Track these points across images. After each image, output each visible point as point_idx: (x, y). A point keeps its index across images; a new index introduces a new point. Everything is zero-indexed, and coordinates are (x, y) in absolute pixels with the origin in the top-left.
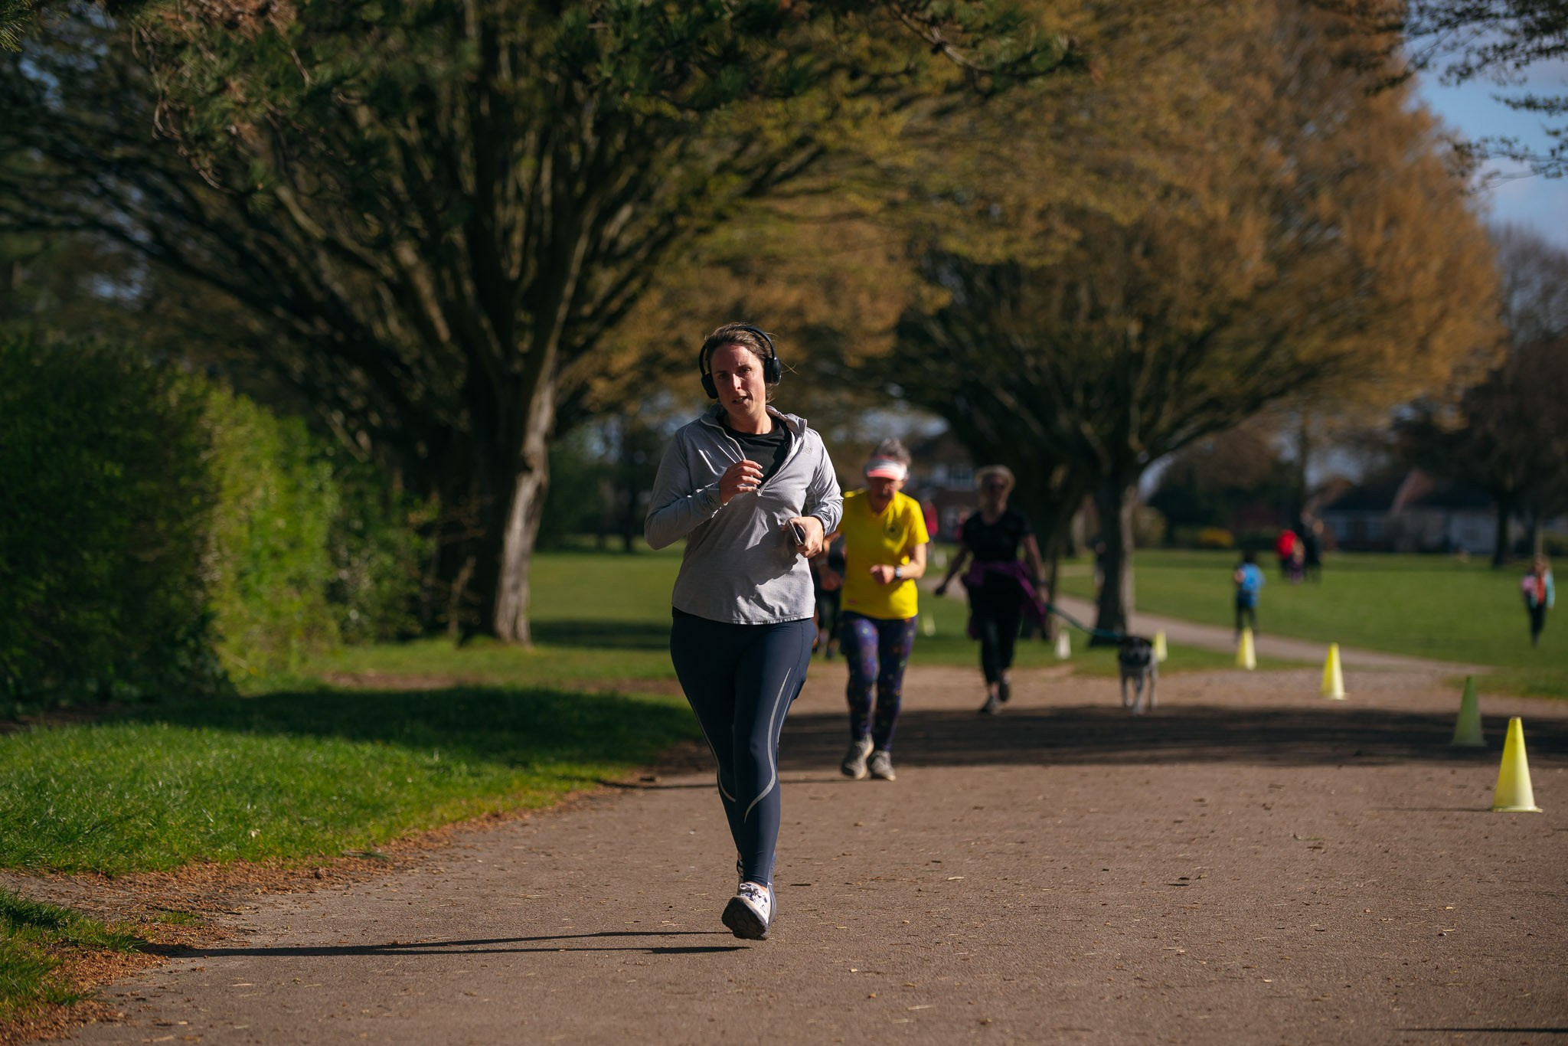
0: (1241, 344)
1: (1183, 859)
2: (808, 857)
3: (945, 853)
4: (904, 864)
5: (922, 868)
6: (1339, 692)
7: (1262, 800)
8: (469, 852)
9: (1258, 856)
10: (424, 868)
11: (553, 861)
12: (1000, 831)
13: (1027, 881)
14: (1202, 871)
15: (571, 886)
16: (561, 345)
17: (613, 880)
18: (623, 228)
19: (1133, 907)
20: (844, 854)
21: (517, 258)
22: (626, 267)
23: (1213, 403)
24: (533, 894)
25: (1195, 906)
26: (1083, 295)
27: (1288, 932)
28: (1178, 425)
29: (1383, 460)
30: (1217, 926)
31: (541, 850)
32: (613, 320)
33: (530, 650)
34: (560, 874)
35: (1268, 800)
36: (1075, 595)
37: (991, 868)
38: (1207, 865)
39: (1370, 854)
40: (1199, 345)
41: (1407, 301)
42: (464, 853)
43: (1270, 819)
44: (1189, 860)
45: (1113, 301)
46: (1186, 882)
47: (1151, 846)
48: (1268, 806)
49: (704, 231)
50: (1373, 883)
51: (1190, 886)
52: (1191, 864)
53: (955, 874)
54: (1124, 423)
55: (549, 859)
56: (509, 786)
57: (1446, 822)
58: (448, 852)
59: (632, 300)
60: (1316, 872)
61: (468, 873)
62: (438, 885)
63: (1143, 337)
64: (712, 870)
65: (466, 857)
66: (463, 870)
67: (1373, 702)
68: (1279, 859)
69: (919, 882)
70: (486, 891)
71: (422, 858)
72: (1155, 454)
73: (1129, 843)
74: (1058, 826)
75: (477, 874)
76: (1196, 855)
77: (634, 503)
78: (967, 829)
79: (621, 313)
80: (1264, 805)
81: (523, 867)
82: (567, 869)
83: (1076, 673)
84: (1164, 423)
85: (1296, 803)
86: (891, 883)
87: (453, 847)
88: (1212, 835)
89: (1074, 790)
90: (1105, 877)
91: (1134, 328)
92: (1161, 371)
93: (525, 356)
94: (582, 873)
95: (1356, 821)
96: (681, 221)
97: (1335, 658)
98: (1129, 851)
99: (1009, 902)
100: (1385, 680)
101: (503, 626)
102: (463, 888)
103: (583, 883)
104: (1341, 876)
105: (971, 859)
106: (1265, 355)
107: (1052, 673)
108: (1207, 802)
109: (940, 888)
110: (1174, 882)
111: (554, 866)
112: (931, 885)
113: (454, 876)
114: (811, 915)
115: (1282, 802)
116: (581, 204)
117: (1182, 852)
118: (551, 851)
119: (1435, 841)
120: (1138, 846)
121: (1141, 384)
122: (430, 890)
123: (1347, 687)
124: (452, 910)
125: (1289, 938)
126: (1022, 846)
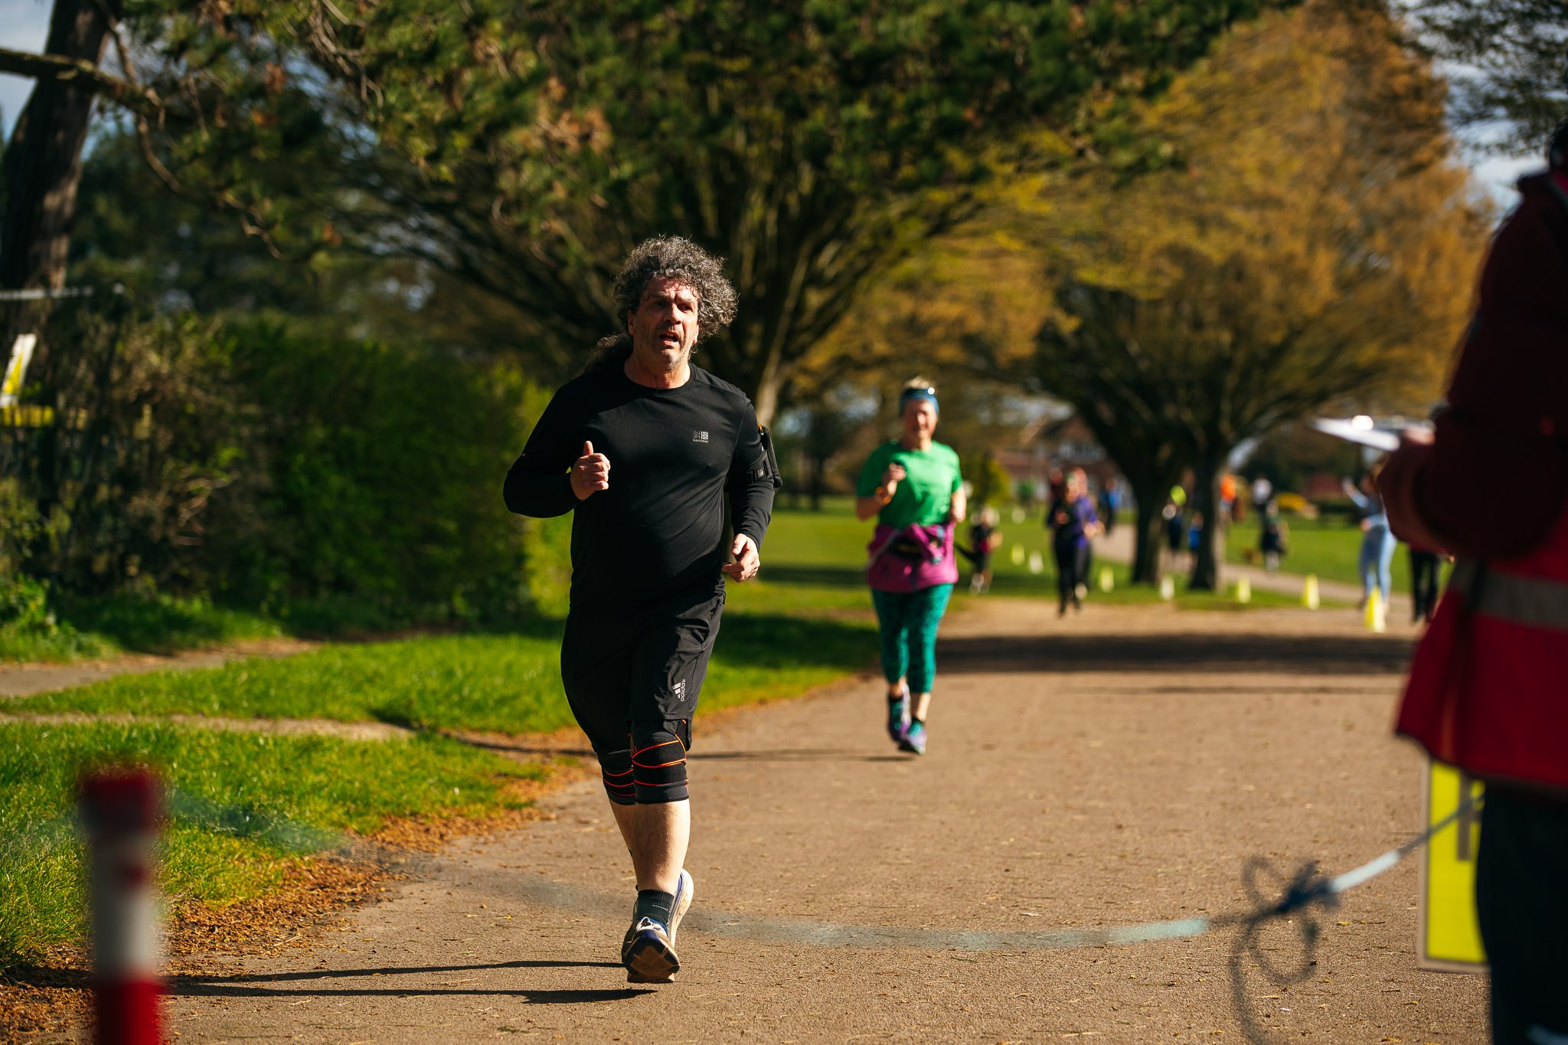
0: (1311, 351)
23: (1290, 397)
26: (1187, 309)
28: (1260, 413)
40: (1278, 352)
45: (1210, 314)
54: (1216, 414)
63: (1234, 345)
72: (1243, 435)
84: (1248, 413)
91: (1226, 337)
92: (1245, 375)
106: (1329, 360)
121: (1231, 381)
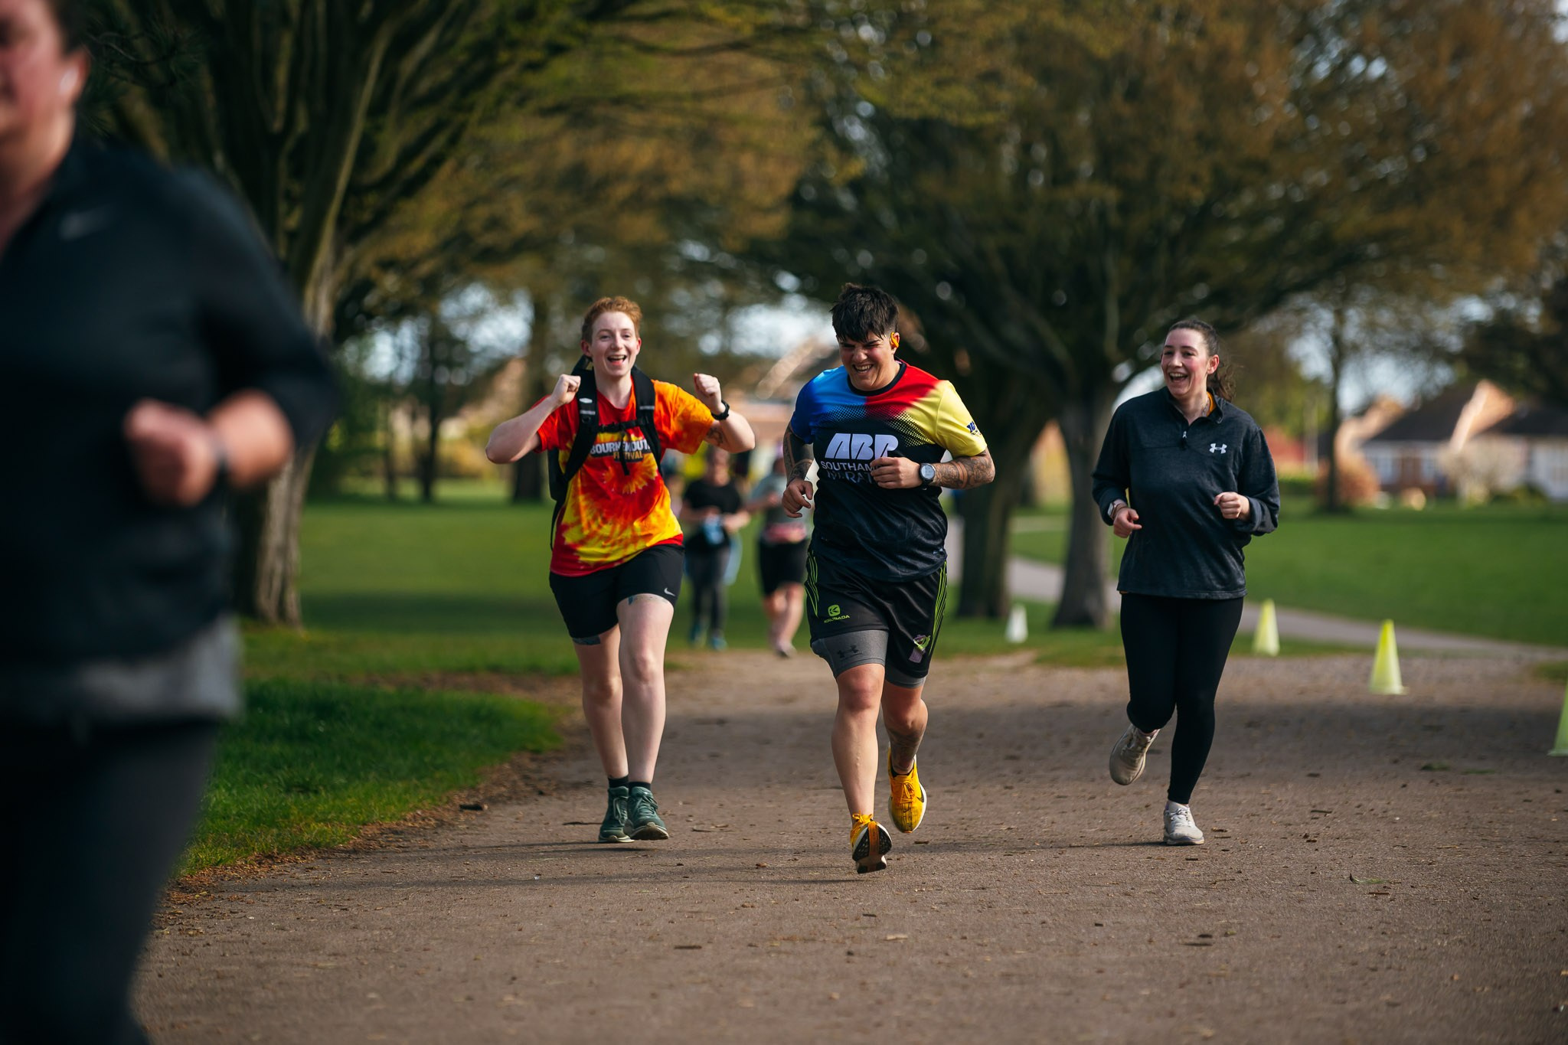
1: (1202, 909)
2: (695, 909)
3: (879, 904)
4: (825, 919)
5: (850, 924)
6: (1395, 686)
7: (1303, 829)
8: (236, 906)
9: (1303, 905)
10: (176, 927)
11: (351, 917)
12: (952, 873)
13: (994, 940)
14: (1228, 926)
15: (377, 950)
16: (341, 220)
17: (433, 943)
18: (423, 66)
19: (1139, 975)
20: (743, 906)
21: (281, 105)
22: (426, 118)
24: (325, 961)
25: (1223, 972)
27: (1352, 1006)
29: (1444, 375)
30: (1253, 999)
31: (333, 903)
32: (413, 187)
33: (302, 634)
34: (361, 934)
35: (1311, 829)
36: (1035, 556)
37: (943, 923)
38: (1234, 917)
39: (1453, 901)
41: (1480, 163)
42: (227, 907)
43: (1314, 855)
44: (1210, 911)
46: (1207, 940)
47: (1158, 891)
48: (1311, 838)
49: (534, 67)
50: (1461, 941)
51: (1214, 946)
52: (1213, 916)
53: (895, 931)
54: (1097, 327)
55: (344, 914)
56: (286, 817)
57: (1553, 859)
58: (206, 905)
59: (437, 161)
60: (1383, 926)
61: (236, 934)
62: (197, 950)
64: (566, 928)
65: (231, 912)
66: (230, 929)
67: (1442, 697)
68: (1331, 908)
69: (848, 942)
70: (262, 959)
71: (173, 914)
72: (1138, 368)
73: (1129, 890)
74: (1031, 867)
75: (249, 935)
76: (1219, 904)
77: (434, 436)
78: (907, 870)
79: (423, 177)
80: (1306, 836)
81: (310, 925)
82: (371, 928)
83: (1038, 661)
85: (1349, 834)
86: (810, 944)
87: (214, 900)
88: (1238, 878)
89: (1048, 818)
90: (1098, 934)
93: (292, 235)
94: (391, 933)
95: (1431, 857)
96: (503, 56)
97: (1388, 639)
98: (1128, 900)
99: (971, 968)
100: (1453, 669)
101: (266, 602)
102: (231, 955)
103: (393, 946)
104: (1416, 931)
105: (916, 911)
107: (1007, 662)
108: (1229, 832)
109: (875, 950)
110: (1192, 941)
111: (352, 924)
112: (863, 947)
113: (218, 938)
114: (704, 988)
115: (1330, 832)
116: (367, 34)
117: (1200, 900)
118: (346, 903)
119: (1540, 884)
120: (1140, 892)
122: (187, 958)
123: (1405, 680)
124: (218, 984)
125: (1352, 1014)
126: (982, 893)
